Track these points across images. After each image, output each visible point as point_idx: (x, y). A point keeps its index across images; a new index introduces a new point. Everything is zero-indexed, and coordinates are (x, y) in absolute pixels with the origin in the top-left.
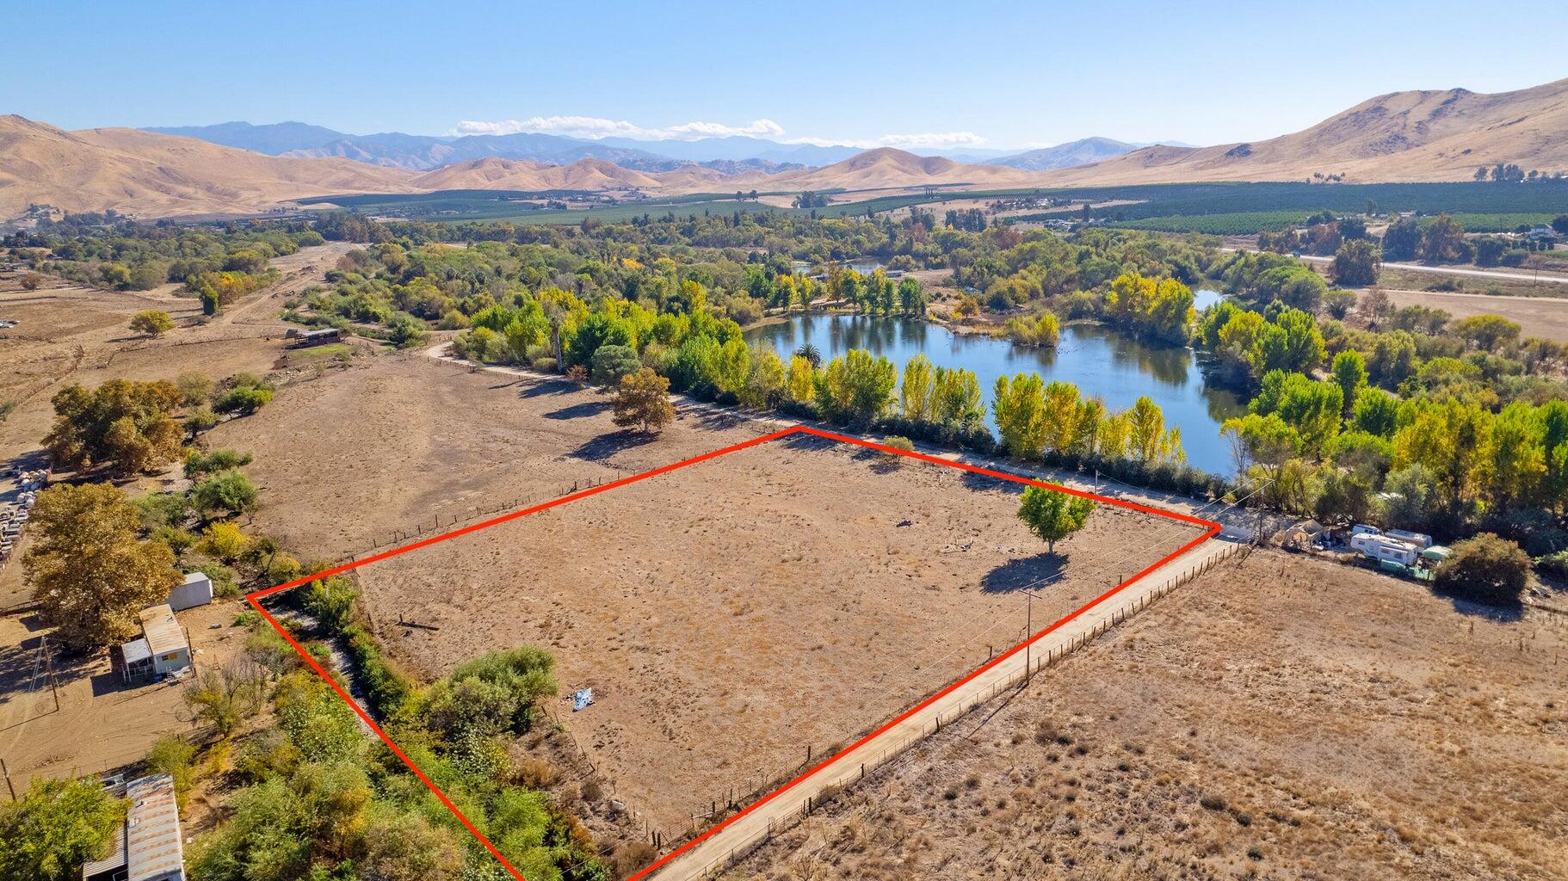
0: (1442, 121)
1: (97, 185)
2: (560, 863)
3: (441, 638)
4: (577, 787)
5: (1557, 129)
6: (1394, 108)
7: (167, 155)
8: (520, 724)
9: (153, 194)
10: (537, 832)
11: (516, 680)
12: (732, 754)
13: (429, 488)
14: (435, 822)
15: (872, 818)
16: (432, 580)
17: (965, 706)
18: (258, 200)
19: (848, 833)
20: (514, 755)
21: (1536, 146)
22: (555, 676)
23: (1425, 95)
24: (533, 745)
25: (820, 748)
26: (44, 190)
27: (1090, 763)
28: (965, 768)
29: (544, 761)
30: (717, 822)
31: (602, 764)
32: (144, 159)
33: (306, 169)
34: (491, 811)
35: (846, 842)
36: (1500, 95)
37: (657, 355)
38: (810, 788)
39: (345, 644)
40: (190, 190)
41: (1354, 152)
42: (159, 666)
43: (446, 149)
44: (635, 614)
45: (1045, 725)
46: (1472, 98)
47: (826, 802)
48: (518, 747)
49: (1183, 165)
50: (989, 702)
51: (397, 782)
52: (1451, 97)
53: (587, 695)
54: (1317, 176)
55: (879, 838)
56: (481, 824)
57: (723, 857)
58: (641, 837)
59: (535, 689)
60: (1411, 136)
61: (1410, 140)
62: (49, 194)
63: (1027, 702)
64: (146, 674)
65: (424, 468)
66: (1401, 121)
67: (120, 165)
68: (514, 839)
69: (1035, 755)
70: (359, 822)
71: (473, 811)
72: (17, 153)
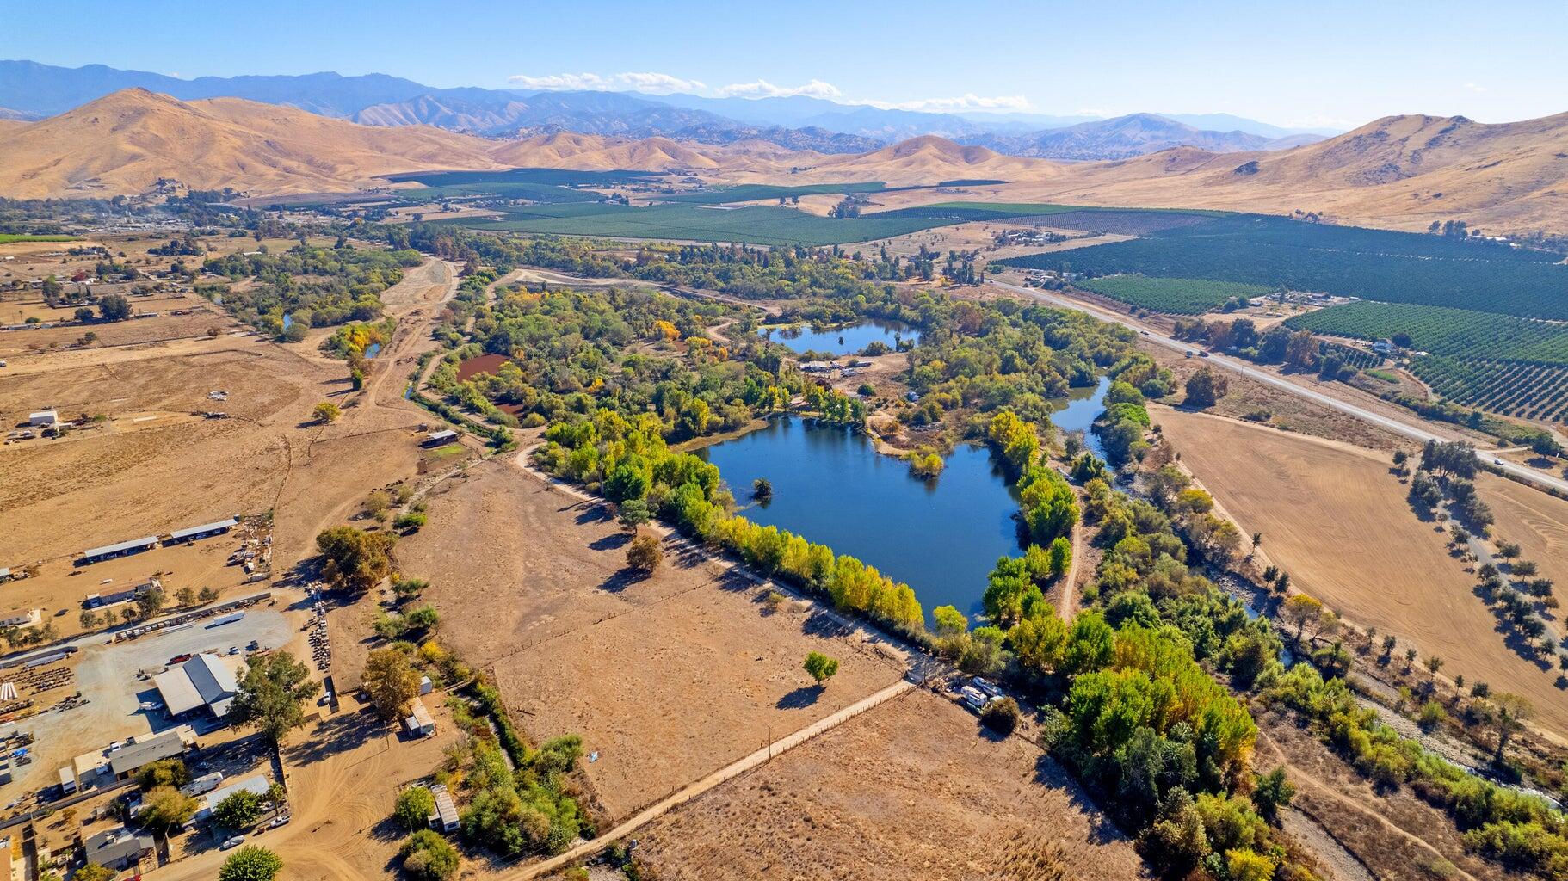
0: (1436, 150)
1: (214, 158)
2: (581, 825)
3: (537, 720)
4: (588, 796)
5: (1520, 180)
6: (1395, 133)
7: (272, 125)
8: (569, 769)
9: (262, 168)
10: (573, 814)
11: (568, 750)
12: (646, 786)
13: (526, 611)
14: (540, 811)
15: (688, 815)
16: (531, 683)
17: (739, 771)
18: (354, 174)
19: (678, 821)
20: (565, 781)
21: (1496, 197)
22: (583, 748)
23: (1428, 119)
24: (573, 777)
25: (679, 786)
26: (169, 165)
27: (774, 800)
28: (728, 799)
29: (577, 785)
30: (635, 813)
31: (598, 787)
32: (253, 132)
33: (395, 140)
34: (557, 806)
35: (676, 824)
36: (1495, 126)
37: (663, 492)
38: (668, 803)
39: (494, 718)
40: (293, 164)
41: (1348, 179)
42: (422, 731)
43: (522, 106)
44: (620, 712)
45: (766, 782)
46: (1468, 128)
47: (674, 808)
48: (567, 777)
49: (1197, 176)
50: (750, 769)
51: (525, 793)
52: (1449, 125)
53: (595, 755)
54: (1298, 212)
55: (688, 823)
56: (554, 811)
57: (634, 827)
58: (608, 818)
59: (575, 753)
60: (1404, 165)
61: (1401, 170)
62: (174, 168)
63: (764, 773)
64: (418, 734)
65: (523, 593)
66: (1397, 149)
67: (234, 139)
68: (565, 817)
69: (757, 793)
70: (515, 810)
71: (551, 806)
72: (144, 127)
